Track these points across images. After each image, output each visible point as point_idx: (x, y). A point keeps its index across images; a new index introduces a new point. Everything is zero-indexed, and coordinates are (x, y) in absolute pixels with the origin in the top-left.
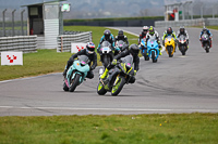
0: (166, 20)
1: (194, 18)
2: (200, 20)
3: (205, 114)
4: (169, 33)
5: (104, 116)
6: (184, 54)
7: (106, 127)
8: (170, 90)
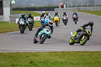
0: (60, 8)
1: (73, 7)
2: (76, 8)
3: (78, 52)
4: (56, 14)
5: (31, 53)
6: (65, 25)
7: (32, 58)
8: (61, 40)
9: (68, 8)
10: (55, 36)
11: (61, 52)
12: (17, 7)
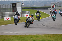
2: (61, 7)
7: (34, 38)
8: (52, 27)
9: (56, 8)
10: (49, 25)
11: (52, 35)
12: (25, 7)
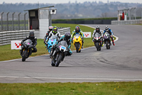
0: (119, 20)
1: (137, 18)
7: (79, 90)
9: (130, 20)
10: (112, 60)
11: (120, 83)
